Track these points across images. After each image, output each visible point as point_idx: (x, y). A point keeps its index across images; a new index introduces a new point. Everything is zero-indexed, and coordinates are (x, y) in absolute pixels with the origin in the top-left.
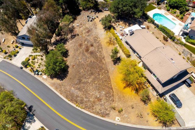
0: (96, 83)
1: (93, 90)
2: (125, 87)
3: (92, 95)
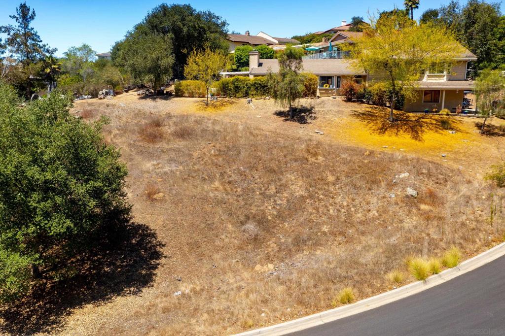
1: (359, 199)
2: (416, 137)
3: (384, 211)
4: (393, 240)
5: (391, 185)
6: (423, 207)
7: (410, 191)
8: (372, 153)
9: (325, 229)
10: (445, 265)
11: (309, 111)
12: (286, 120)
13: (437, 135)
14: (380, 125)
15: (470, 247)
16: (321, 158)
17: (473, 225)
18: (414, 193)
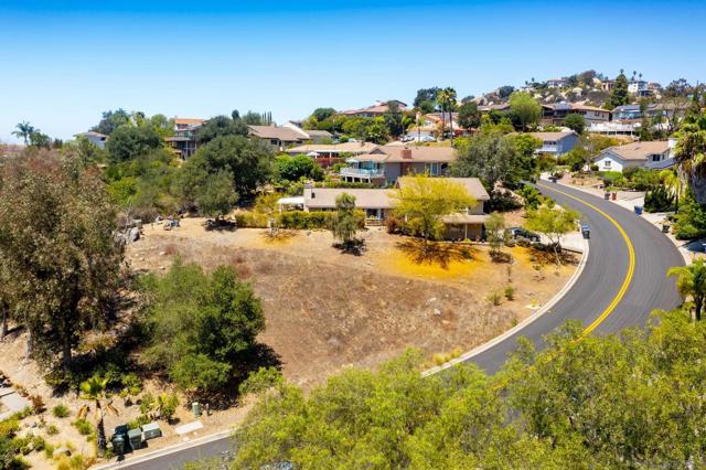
0: (383, 303)
1: (403, 318)
2: (444, 267)
3: (419, 326)
4: (425, 344)
5: (424, 307)
6: (445, 322)
7: (437, 312)
8: (411, 281)
9: (383, 339)
10: (453, 357)
11: (361, 243)
12: (344, 252)
13: (459, 264)
14: (417, 256)
15: (469, 346)
16: (374, 287)
17: (473, 332)
18: (439, 312)
